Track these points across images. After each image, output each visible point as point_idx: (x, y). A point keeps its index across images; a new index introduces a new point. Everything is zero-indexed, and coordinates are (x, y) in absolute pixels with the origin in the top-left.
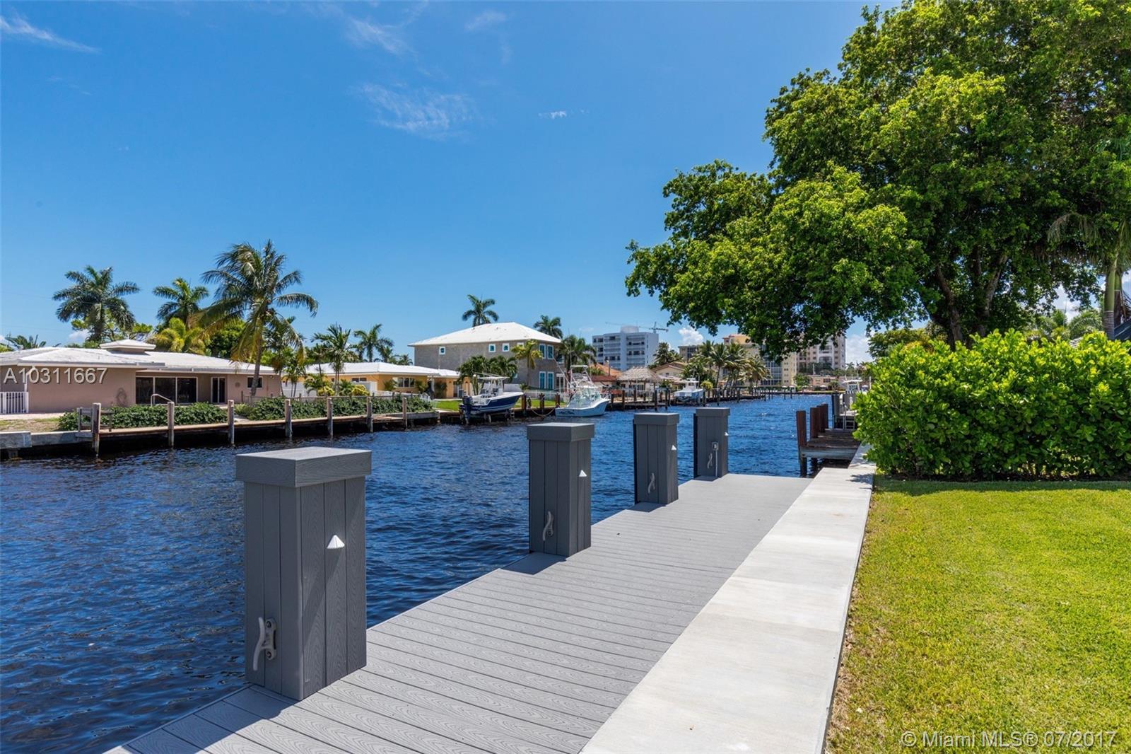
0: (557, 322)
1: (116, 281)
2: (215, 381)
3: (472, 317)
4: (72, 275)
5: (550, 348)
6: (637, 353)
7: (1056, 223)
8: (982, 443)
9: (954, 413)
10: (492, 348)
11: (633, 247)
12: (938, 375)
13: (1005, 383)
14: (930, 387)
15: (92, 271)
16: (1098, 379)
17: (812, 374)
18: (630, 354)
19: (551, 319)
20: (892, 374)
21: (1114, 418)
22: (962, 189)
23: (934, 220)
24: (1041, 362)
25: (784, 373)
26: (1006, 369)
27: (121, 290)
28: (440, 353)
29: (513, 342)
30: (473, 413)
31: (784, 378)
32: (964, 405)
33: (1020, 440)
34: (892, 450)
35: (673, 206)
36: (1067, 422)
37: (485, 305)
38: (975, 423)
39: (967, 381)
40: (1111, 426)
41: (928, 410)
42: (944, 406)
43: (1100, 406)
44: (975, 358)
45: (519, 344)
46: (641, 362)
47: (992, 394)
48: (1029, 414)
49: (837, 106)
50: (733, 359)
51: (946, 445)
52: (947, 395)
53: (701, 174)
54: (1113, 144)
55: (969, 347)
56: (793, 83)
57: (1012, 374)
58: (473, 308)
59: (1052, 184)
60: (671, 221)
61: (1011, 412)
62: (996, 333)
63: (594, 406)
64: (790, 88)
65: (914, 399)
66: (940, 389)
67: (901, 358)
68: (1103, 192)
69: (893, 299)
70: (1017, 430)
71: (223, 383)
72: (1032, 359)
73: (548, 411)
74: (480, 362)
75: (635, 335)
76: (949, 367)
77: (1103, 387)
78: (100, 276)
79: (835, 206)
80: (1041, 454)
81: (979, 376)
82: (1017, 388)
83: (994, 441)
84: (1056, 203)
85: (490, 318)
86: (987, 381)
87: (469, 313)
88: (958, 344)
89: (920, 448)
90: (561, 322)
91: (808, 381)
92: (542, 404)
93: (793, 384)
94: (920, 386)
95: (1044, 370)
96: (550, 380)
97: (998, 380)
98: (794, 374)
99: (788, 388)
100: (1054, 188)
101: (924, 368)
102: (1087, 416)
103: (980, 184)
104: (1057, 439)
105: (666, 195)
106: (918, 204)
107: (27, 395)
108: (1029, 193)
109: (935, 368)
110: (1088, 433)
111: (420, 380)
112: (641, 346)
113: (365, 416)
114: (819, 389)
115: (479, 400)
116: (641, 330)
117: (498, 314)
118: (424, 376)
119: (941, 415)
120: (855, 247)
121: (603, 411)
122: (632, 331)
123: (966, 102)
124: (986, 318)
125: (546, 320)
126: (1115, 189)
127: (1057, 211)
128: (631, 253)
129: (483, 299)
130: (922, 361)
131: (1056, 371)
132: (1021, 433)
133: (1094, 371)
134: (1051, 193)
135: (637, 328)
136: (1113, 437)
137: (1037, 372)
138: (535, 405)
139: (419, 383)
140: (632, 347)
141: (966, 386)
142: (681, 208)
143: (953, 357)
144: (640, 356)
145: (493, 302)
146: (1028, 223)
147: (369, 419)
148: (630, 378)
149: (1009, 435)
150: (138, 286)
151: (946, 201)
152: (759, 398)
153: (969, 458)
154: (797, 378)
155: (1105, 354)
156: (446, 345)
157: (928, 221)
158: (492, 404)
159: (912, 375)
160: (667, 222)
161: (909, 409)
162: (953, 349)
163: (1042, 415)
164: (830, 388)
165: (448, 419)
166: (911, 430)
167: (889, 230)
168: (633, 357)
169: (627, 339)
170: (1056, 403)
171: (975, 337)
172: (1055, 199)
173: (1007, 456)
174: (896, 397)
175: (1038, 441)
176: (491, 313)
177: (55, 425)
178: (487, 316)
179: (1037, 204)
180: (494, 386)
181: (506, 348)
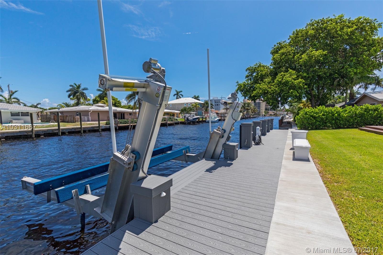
0: (198, 97)
1: (82, 87)
2: (121, 114)
3: (176, 96)
4: (71, 86)
5: (201, 105)
6: (217, 105)
7: (336, 81)
8: (317, 123)
9: (313, 119)
10: (185, 105)
11: (237, 82)
12: (310, 113)
13: (321, 114)
14: (309, 115)
15: (76, 85)
16: (336, 113)
17: (269, 111)
18: (216, 105)
19: (196, 96)
20: (303, 113)
21: (338, 119)
22: (316, 74)
23: (310, 80)
24: (327, 111)
25: (261, 110)
26: (322, 112)
27: (84, 89)
28: (170, 106)
29: (191, 103)
30: (189, 121)
31: (261, 112)
32: (315, 118)
33: (323, 123)
34: (302, 125)
35: (248, 74)
36: (331, 120)
37: (180, 92)
38: (316, 120)
39: (315, 114)
40: (337, 121)
41: (309, 118)
42: (311, 118)
43: (336, 118)
44: (317, 110)
45: (193, 103)
46: (219, 107)
47: (319, 116)
48: (325, 119)
49: (289, 53)
50: (248, 107)
51: (311, 124)
52: (312, 116)
53: (255, 66)
54: (349, 64)
55: (316, 108)
56: (277, 44)
57: (323, 113)
58: (176, 93)
59: (336, 72)
60: (247, 77)
61: (322, 119)
62: (321, 106)
63: (216, 120)
64: (276, 45)
65: (307, 117)
66: (311, 115)
67: (305, 110)
68: (346, 75)
69: (301, 97)
70: (323, 121)
71: (124, 114)
72: (326, 110)
73: (204, 121)
74: (186, 109)
75: (217, 100)
76: (312, 112)
77: (336, 115)
78: (78, 85)
79: (290, 79)
80: (326, 125)
81: (317, 113)
82: (323, 115)
83: (319, 123)
84: (336, 77)
85: (181, 96)
86: (319, 114)
87: (175, 95)
88: (314, 108)
89: (307, 125)
90: (199, 96)
91: (268, 113)
92: (202, 119)
93: (264, 114)
94: (308, 115)
95: (328, 112)
96: (201, 113)
97: (320, 114)
98: (264, 111)
99: (262, 115)
100: (336, 73)
101: (309, 112)
102: (334, 119)
103: (320, 73)
104: (329, 123)
105: (246, 71)
106: (307, 77)
107: (90, 117)
108: (331, 75)
109: (310, 112)
110: (334, 122)
111: (171, 113)
112: (219, 103)
113: (166, 122)
114: (271, 115)
115: (190, 118)
116: (219, 98)
117: (183, 95)
118: (171, 112)
119: (311, 119)
120: (293, 87)
121: (218, 121)
122: (216, 99)
123: (318, 56)
124: (320, 99)
125: (195, 96)
126: (348, 74)
127: (337, 78)
128: (237, 84)
129: (179, 91)
130: (308, 111)
131: (329, 112)
132: (323, 122)
133: (335, 112)
134: (335, 74)
135: (217, 98)
136: (337, 122)
137: (326, 112)
138: (201, 119)
139: (170, 114)
140: (216, 103)
141: (315, 115)
142: (250, 74)
143: (313, 110)
144: (219, 106)
145: (182, 91)
146: (330, 80)
147: (167, 123)
148: (220, 112)
149: (321, 122)
150: (88, 88)
151: (313, 76)
152: (255, 117)
153: (315, 126)
154: (265, 112)
155: (337, 110)
156: (172, 104)
157: (309, 80)
158: (194, 119)
159: (306, 113)
160: (246, 77)
161: (306, 118)
162: (313, 109)
163: (327, 119)
164: (274, 115)
165: (182, 123)
166: (305, 122)
167: (301, 84)
168: (216, 106)
169: (215, 101)
170: (329, 117)
171: (317, 107)
172: (336, 76)
173: (321, 125)
174: (303, 116)
175: (326, 123)
176: (181, 95)
177: (105, 124)
178: (180, 95)
179: (332, 77)
180: (193, 115)
181: (189, 104)
